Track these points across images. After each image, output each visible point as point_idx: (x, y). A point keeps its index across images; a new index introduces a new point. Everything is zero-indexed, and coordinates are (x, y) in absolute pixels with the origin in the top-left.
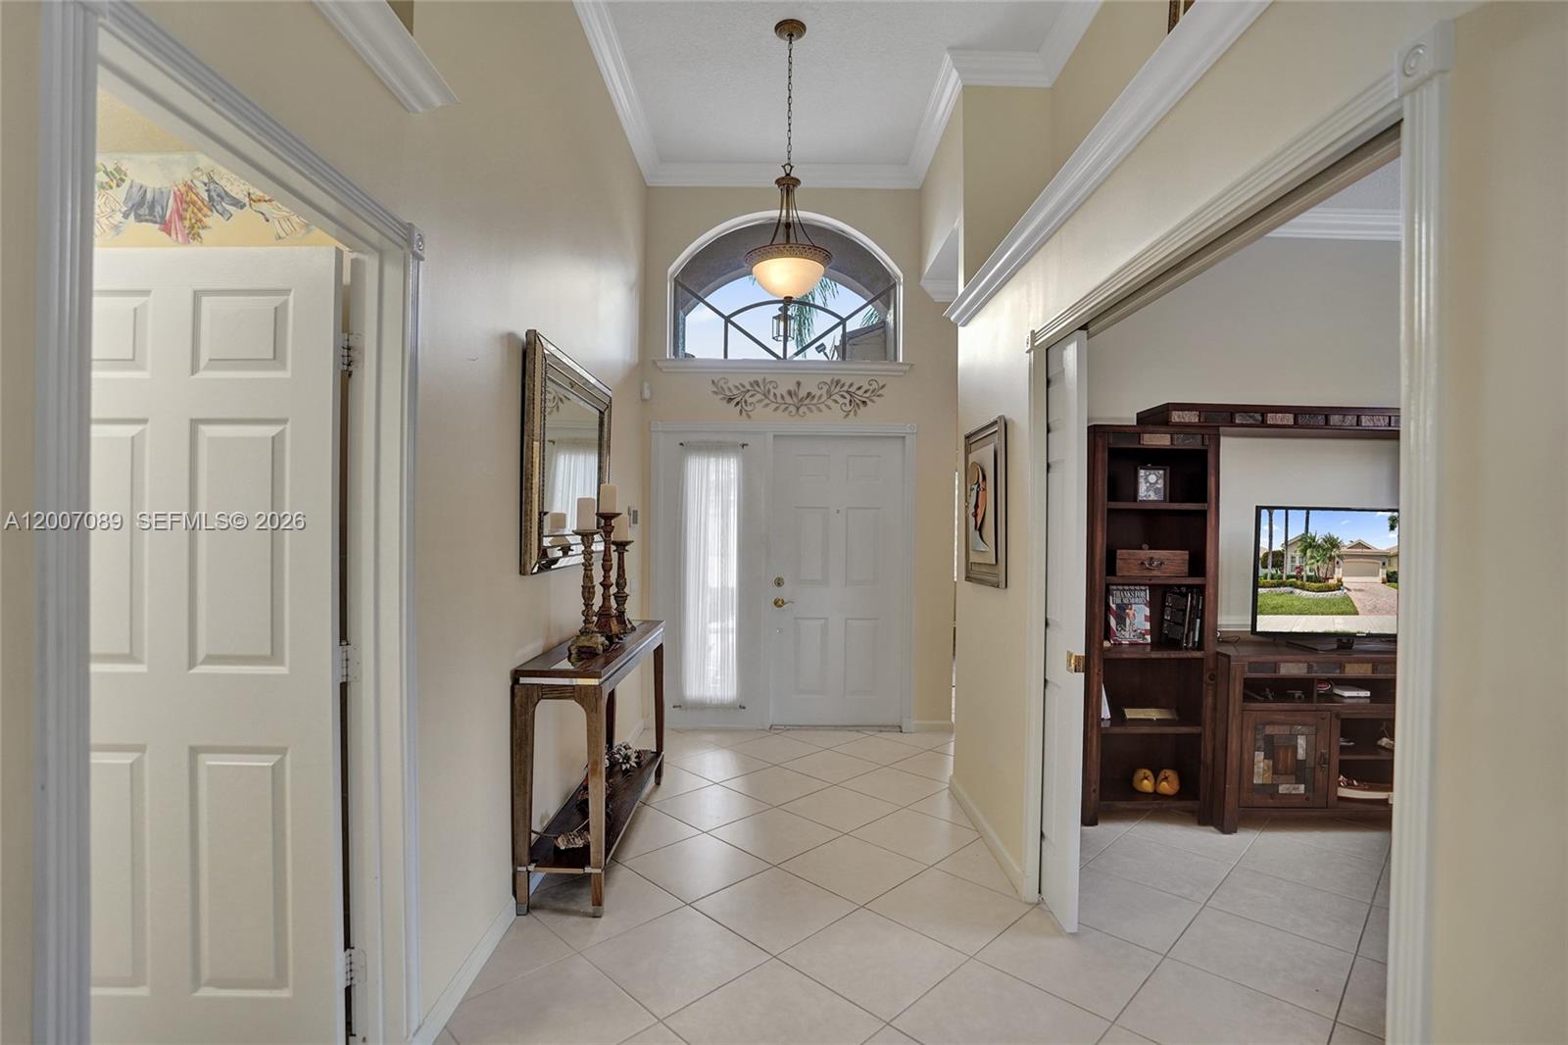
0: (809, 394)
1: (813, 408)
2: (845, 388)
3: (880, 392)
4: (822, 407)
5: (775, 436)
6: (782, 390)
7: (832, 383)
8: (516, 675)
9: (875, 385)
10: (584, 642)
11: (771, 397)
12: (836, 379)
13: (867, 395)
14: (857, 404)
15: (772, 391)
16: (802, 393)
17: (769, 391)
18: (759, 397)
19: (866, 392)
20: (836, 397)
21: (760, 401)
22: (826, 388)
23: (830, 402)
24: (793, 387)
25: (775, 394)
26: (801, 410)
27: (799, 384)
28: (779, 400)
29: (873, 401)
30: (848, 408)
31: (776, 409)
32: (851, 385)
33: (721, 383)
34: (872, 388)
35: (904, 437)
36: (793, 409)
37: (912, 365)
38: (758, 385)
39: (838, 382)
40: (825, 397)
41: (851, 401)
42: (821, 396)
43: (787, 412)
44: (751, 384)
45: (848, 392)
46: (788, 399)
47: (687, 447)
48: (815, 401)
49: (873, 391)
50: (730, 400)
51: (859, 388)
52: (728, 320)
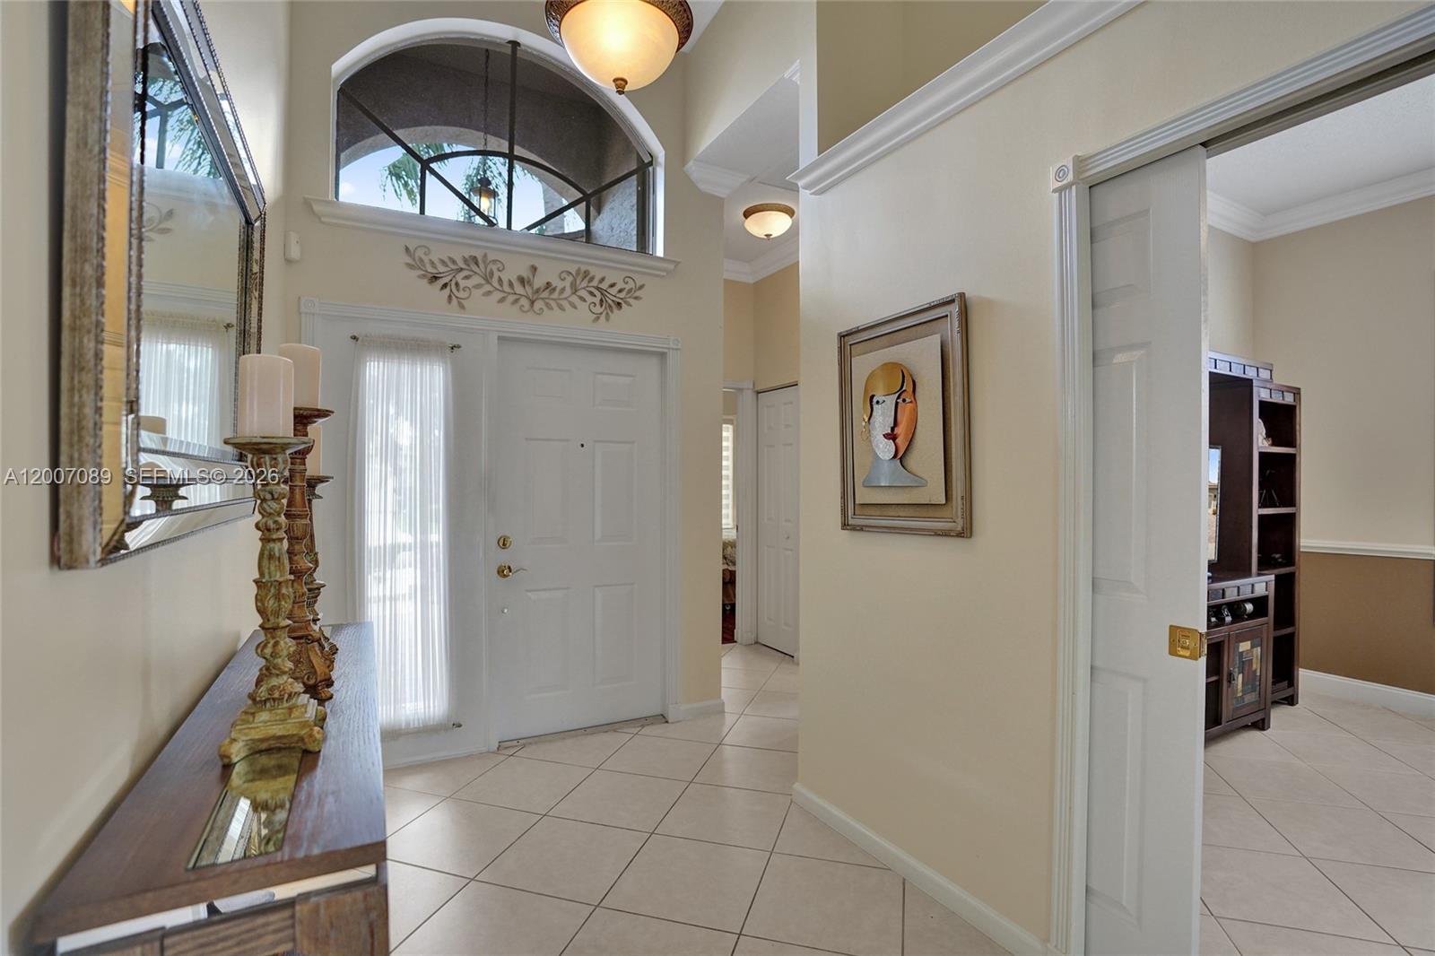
0: (548, 284)
1: (553, 304)
2: (595, 283)
3: (637, 294)
4: (565, 304)
5: (499, 338)
6: (510, 275)
7: (578, 271)
9: (631, 285)
11: (495, 282)
12: (583, 268)
13: (622, 295)
14: (610, 306)
15: (496, 274)
16: (539, 282)
17: (492, 273)
18: (476, 280)
19: (620, 291)
20: (583, 293)
21: (478, 286)
22: (570, 279)
23: (574, 299)
24: (526, 274)
25: (500, 280)
26: (539, 305)
27: (534, 269)
28: (506, 288)
29: (629, 305)
30: (598, 309)
31: (502, 300)
32: (602, 280)
33: (420, 253)
34: (627, 287)
35: (662, 356)
36: (524, 302)
37: (677, 263)
38: (477, 264)
39: (586, 274)
40: (568, 291)
41: (601, 301)
42: (563, 290)
43: (518, 306)
44: (465, 261)
45: (598, 288)
46: (519, 289)
47: (363, 343)
48: (555, 295)
49: (630, 291)
50: (435, 278)
51: (612, 286)
52: (424, 164)
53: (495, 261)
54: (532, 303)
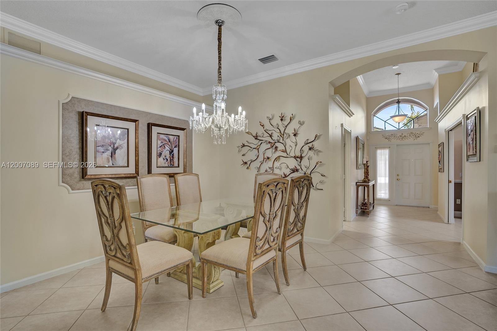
0: (405, 136)
1: (406, 139)
3: (423, 134)
4: (408, 138)
5: (397, 145)
6: (398, 136)
8: (356, 183)
10: (364, 180)
11: (396, 137)
12: (411, 132)
14: (417, 137)
16: (403, 136)
18: (393, 137)
20: (412, 136)
21: (393, 138)
22: (409, 134)
23: (410, 137)
24: (401, 135)
26: (403, 139)
27: (402, 134)
28: (398, 137)
29: (421, 136)
30: (415, 138)
31: (397, 139)
32: (415, 133)
33: (384, 135)
35: (429, 144)
37: (431, 128)
38: (393, 135)
39: (412, 133)
40: (409, 136)
42: (408, 136)
43: (399, 140)
44: (391, 135)
45: (414, 135)
46: (400, 137)
47: (377, 148)
48: (406, 137)
49: (421, 134)
50: (386, 138)
52: (385, 122)
53: (396, 134)
54: (402, 139)
